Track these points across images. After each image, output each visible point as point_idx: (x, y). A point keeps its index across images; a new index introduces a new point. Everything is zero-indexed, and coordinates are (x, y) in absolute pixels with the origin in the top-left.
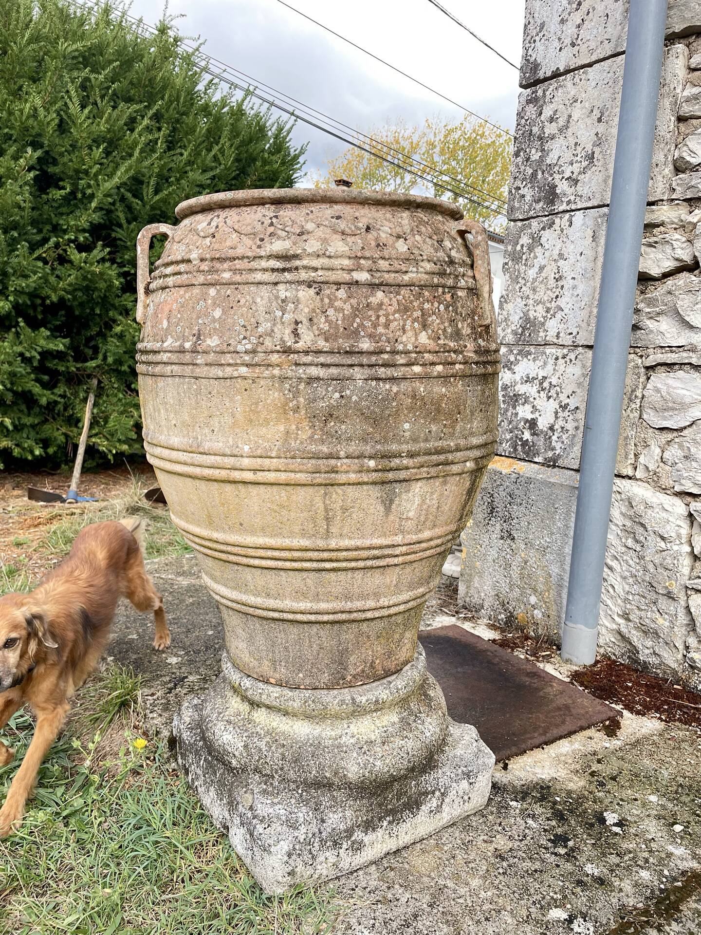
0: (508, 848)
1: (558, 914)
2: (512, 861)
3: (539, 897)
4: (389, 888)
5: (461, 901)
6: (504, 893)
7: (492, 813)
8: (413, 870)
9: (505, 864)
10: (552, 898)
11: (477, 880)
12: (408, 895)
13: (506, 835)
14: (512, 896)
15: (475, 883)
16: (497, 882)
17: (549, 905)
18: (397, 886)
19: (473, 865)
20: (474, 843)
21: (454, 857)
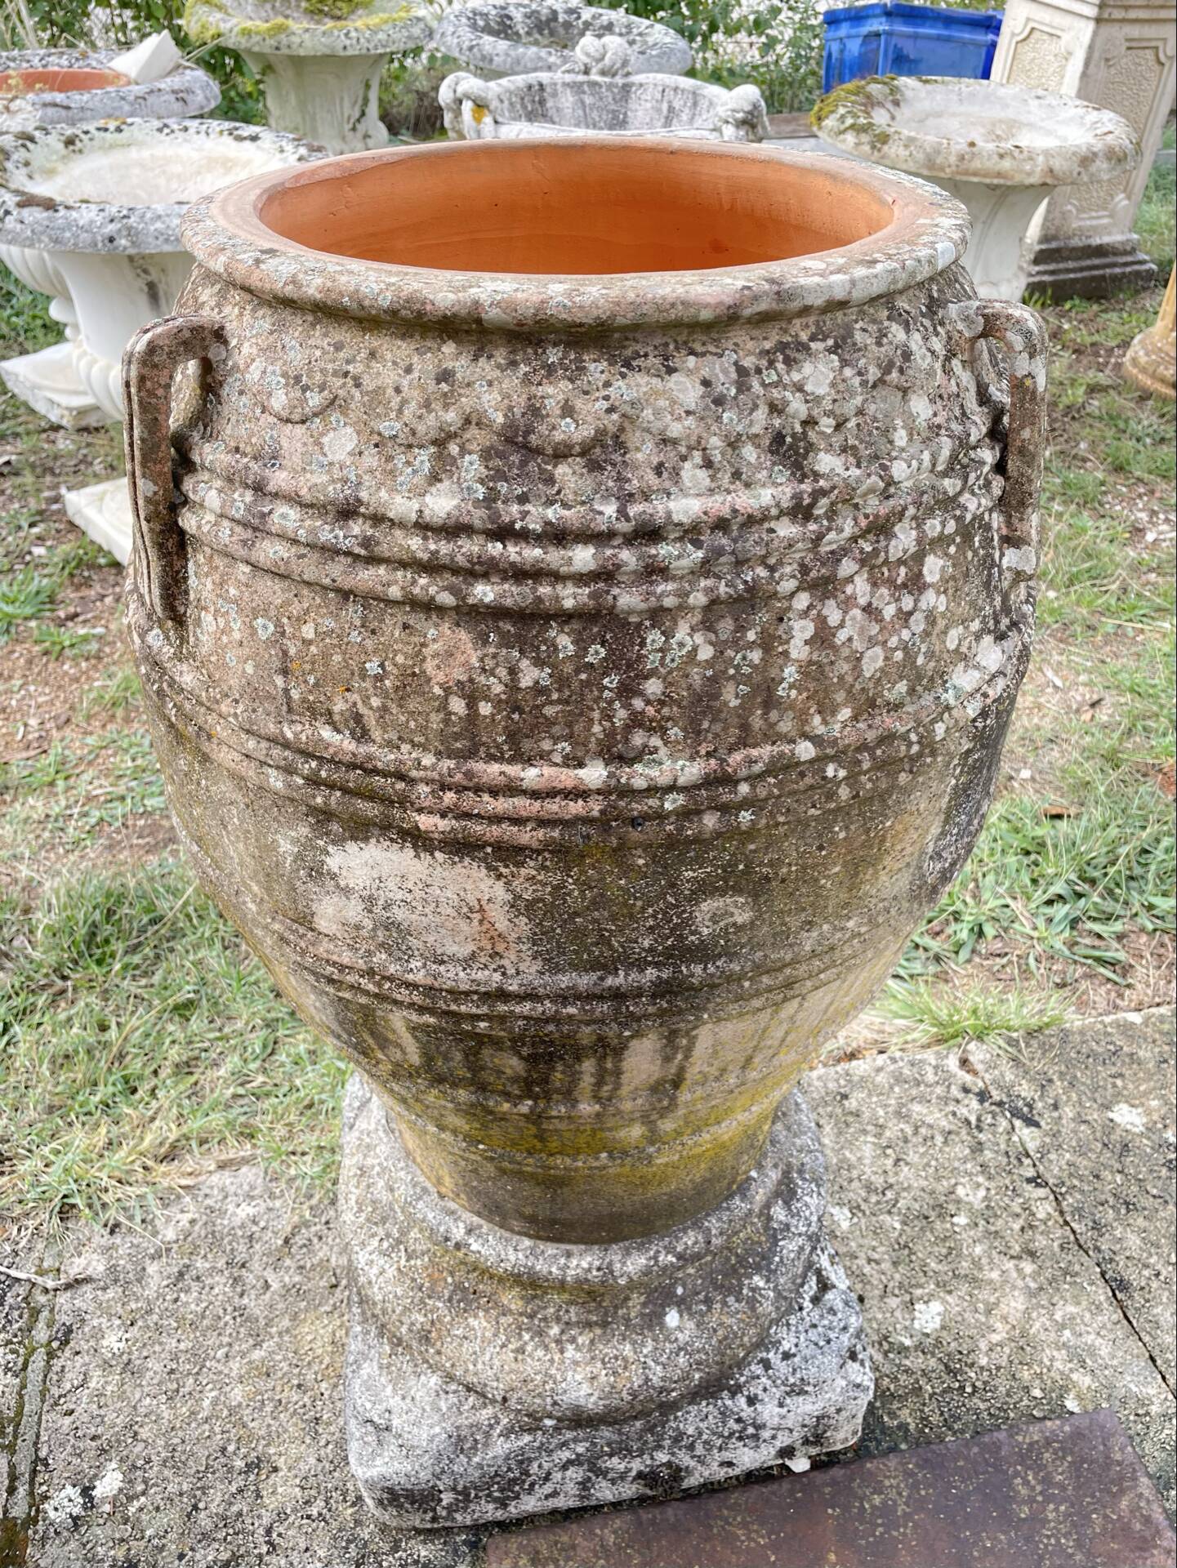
0: (264, 1493)
1: (109, 1484)
2: (240, 1481)
3: (151, 1474)
4: (302, 1267)
5: (220, 1354)
6: (193, 1425)
7: (358, 1523)
8: (311, 1315)
9: (239, 1464)
10: (136, 1497)
11: (239, 1398)
12: (275, 1286)
13: (295, 1510)
14: (180, 1434)
15: (237, 1394)
16: (217, 1429)
17: (130, 1481)
18: (297, 1279)
19: (268, 1409)
20: (308, 1441)
21: (299, 1386)
